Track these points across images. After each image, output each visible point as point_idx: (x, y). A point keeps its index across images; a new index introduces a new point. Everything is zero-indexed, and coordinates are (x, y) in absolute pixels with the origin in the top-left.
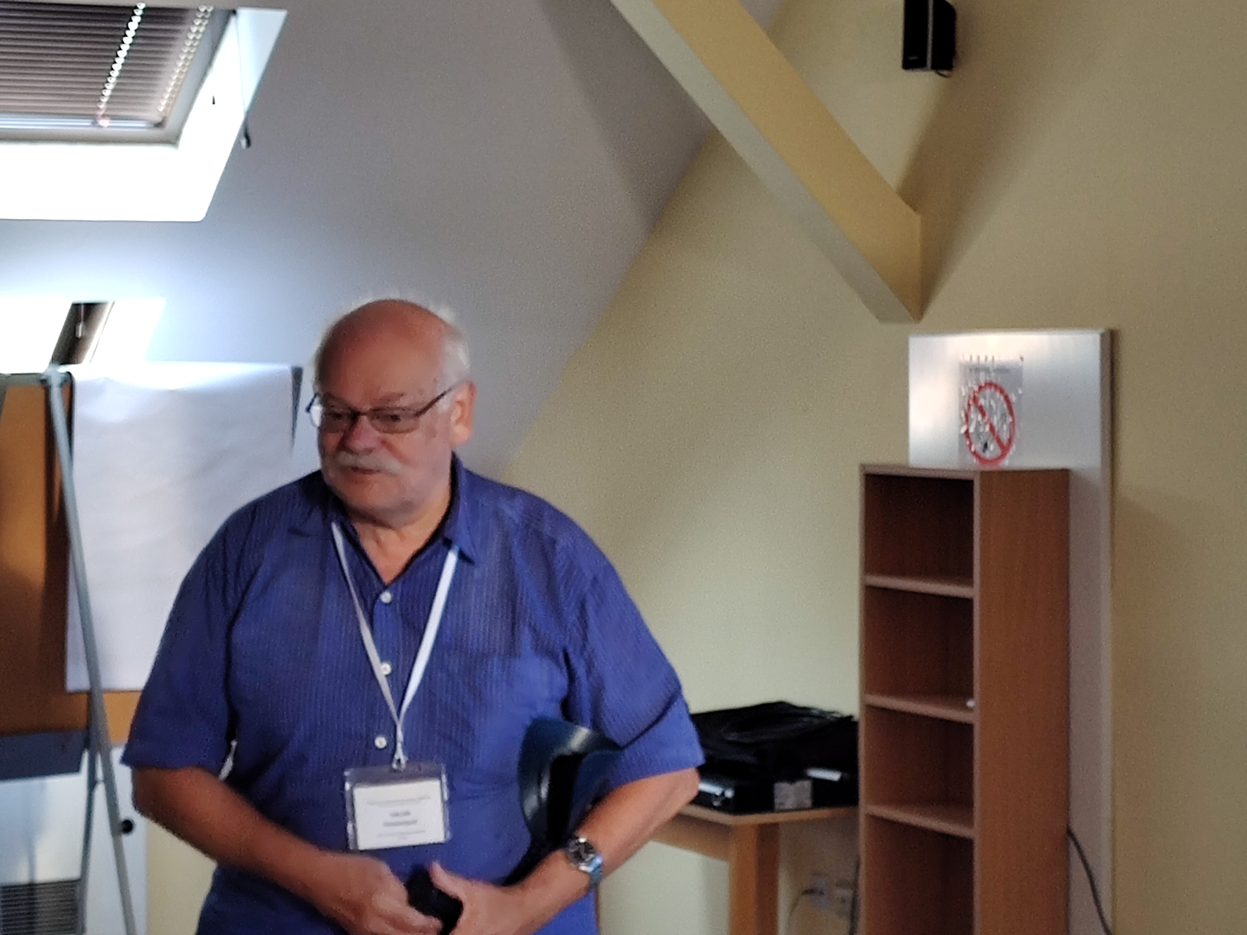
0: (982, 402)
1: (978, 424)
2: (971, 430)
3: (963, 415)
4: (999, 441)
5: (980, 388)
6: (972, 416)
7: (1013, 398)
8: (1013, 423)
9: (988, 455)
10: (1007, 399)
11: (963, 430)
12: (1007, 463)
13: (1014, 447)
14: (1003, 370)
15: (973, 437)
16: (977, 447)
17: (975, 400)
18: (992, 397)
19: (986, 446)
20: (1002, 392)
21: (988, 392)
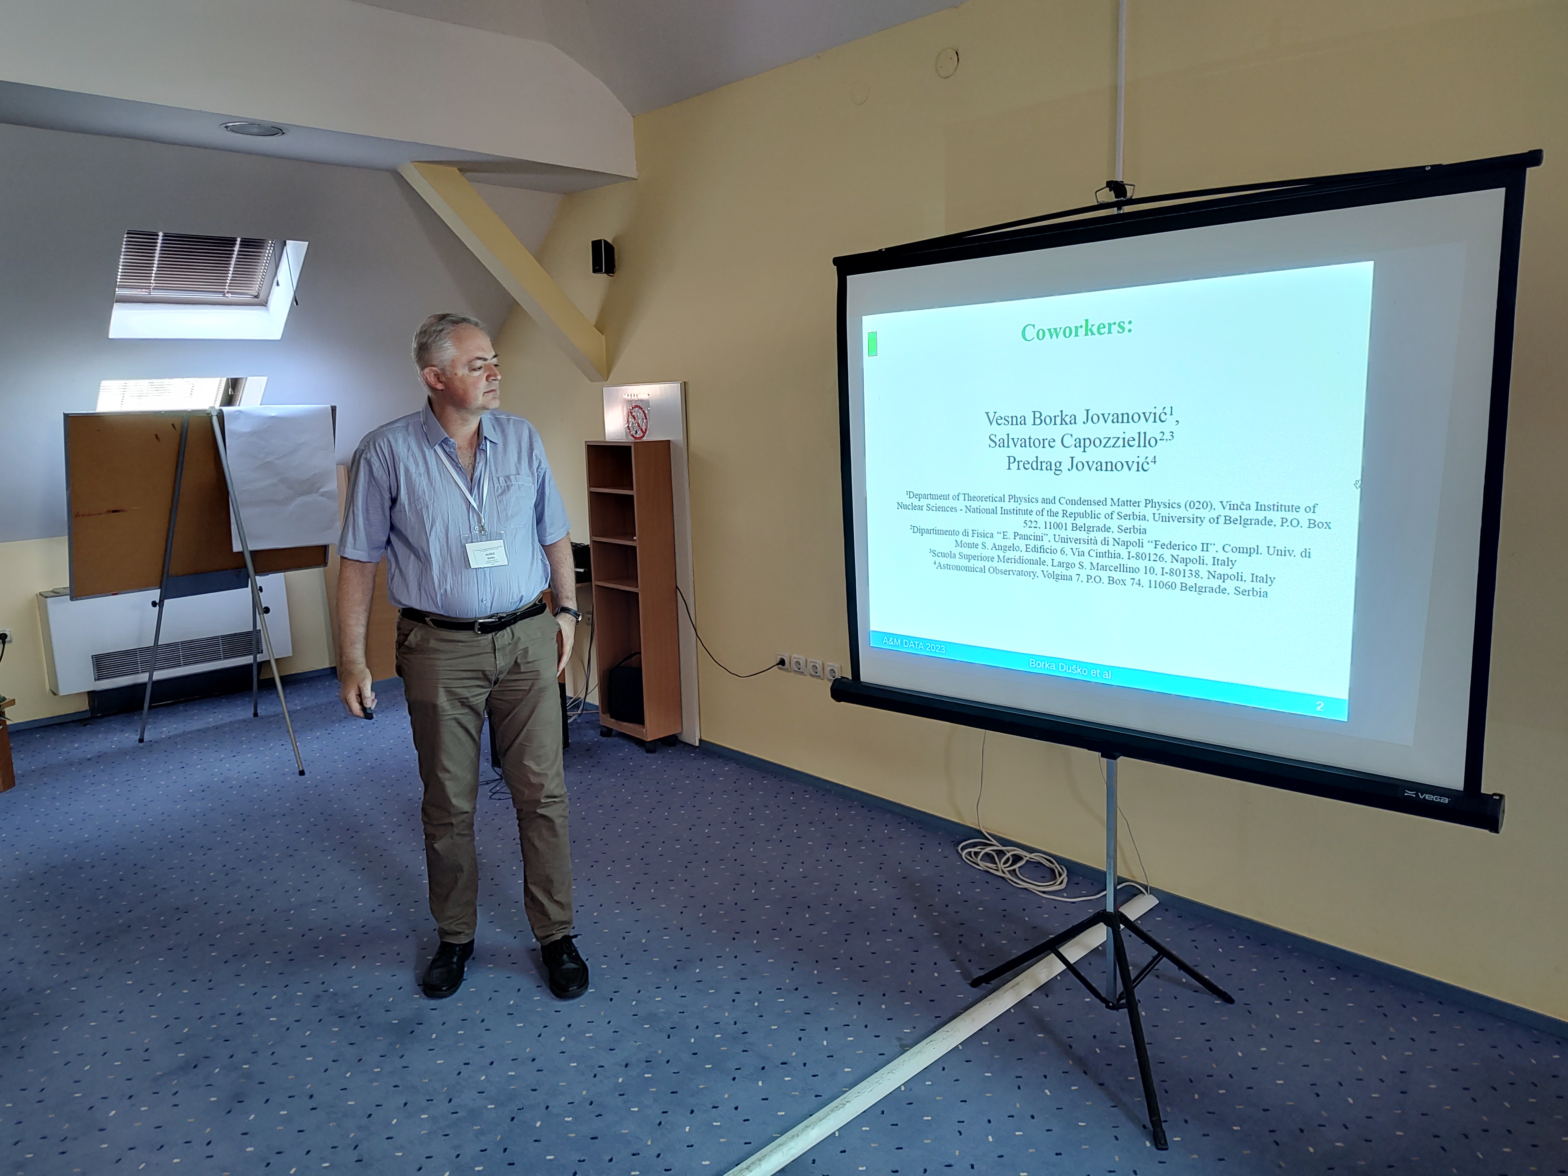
0: (634, 414)
1: (633, 424)
2: (630, 425)
3: (626, 419)
4: (642, 430)
5: (633, 408)
6: (630, 420)
7: (646, 412)
8: (647, 422)
9: (637, 436)
10: (643, 411)
11: (627, 425)
12: (645, 439)
13: (648, 432)
14: (642, 401)
15: (631, 429)
16: (633, 432)
17: (631, 413)
18: (638, 411)
19: (636, 432)
20: (641, 409)
21: (636, 409)
